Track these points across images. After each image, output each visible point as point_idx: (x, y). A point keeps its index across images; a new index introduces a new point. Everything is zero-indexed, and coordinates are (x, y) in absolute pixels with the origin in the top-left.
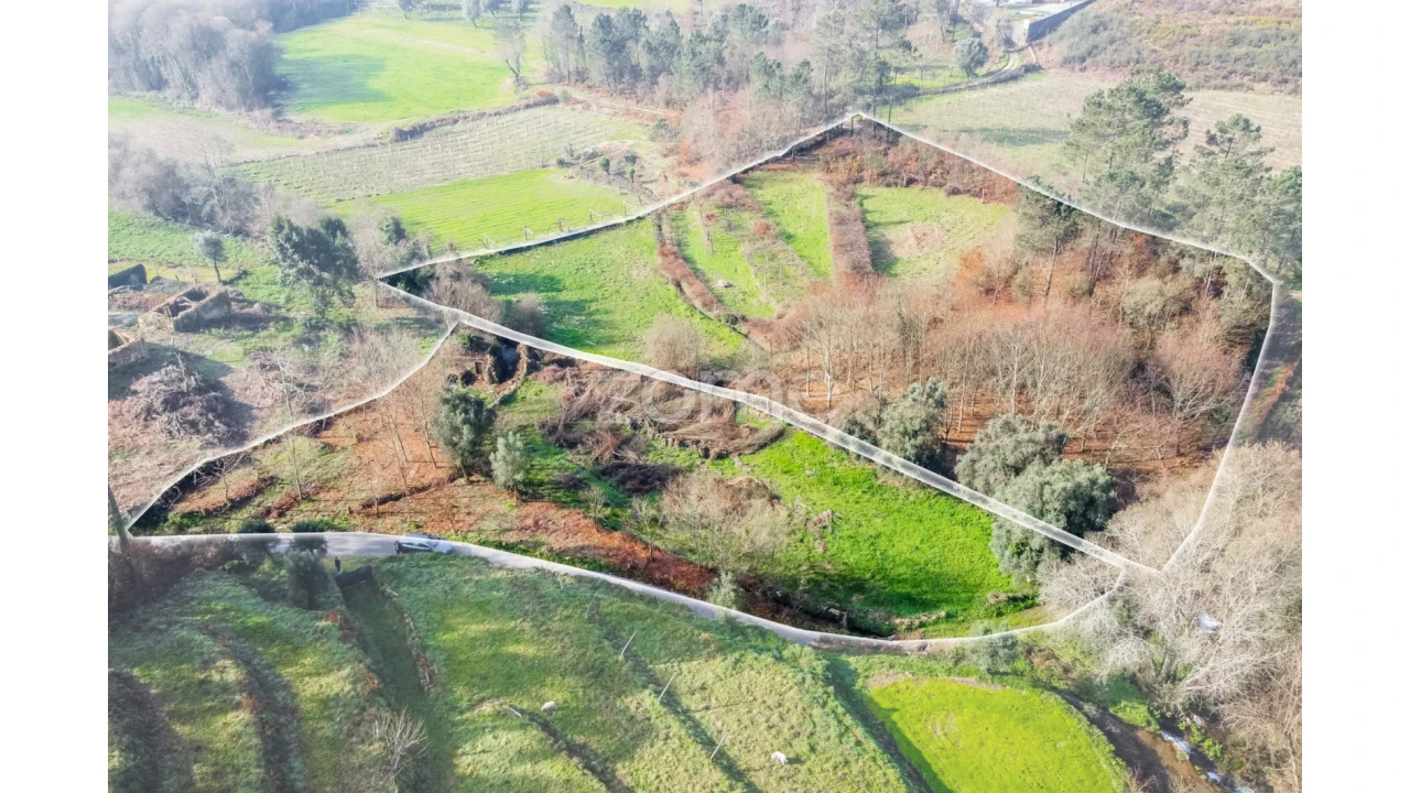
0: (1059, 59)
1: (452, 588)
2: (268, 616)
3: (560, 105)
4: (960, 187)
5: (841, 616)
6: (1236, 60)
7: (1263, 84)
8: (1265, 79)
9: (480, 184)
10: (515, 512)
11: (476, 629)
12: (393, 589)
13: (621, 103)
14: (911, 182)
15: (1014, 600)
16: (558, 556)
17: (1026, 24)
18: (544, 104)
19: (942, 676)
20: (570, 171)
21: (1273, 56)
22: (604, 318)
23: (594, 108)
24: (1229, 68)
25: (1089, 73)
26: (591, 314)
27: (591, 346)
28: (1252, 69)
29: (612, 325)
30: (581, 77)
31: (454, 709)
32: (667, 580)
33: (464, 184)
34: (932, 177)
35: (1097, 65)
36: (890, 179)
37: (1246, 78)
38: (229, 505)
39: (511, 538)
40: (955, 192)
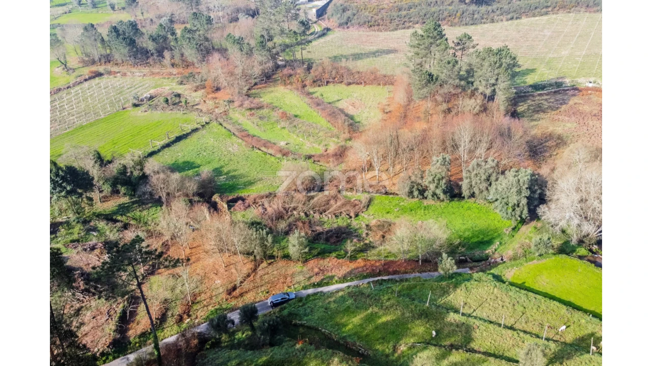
0: (336, 24)
1: (326, 309)
2: (266, 356)
3: (105, 76)
4: (351, 81)
5: (466, 259)
6: (405, 17)
7: (417, 25)
8: (417, 23)
9: (91, 125)
10: (305, 269)
11: (356, 320)
12: (299, 321)
13: (146, 70)
14: (328, 82)
15: (514, 229)
16: (344, 279)
17: (314, 11)
18: (94, 77)
19: (525, 264)
20: (142, 108)
21: (417, 13)
22: (236, 173)
23: (129, 74)
24: (404, 20)
25: (351, 28)
26: (227, 174)
27: (243, 188)
28: (412, 19)
29: (242, 176)
30: (108, 59)
31: (387, 356)
32: (396, 271)
33: (82, 127)
34: (336, 79)
35: (353, 25)
36: (319, 82)
37: (411, 23)
38: (158, 322)
39: (316, 280)
40: (349, 84)
